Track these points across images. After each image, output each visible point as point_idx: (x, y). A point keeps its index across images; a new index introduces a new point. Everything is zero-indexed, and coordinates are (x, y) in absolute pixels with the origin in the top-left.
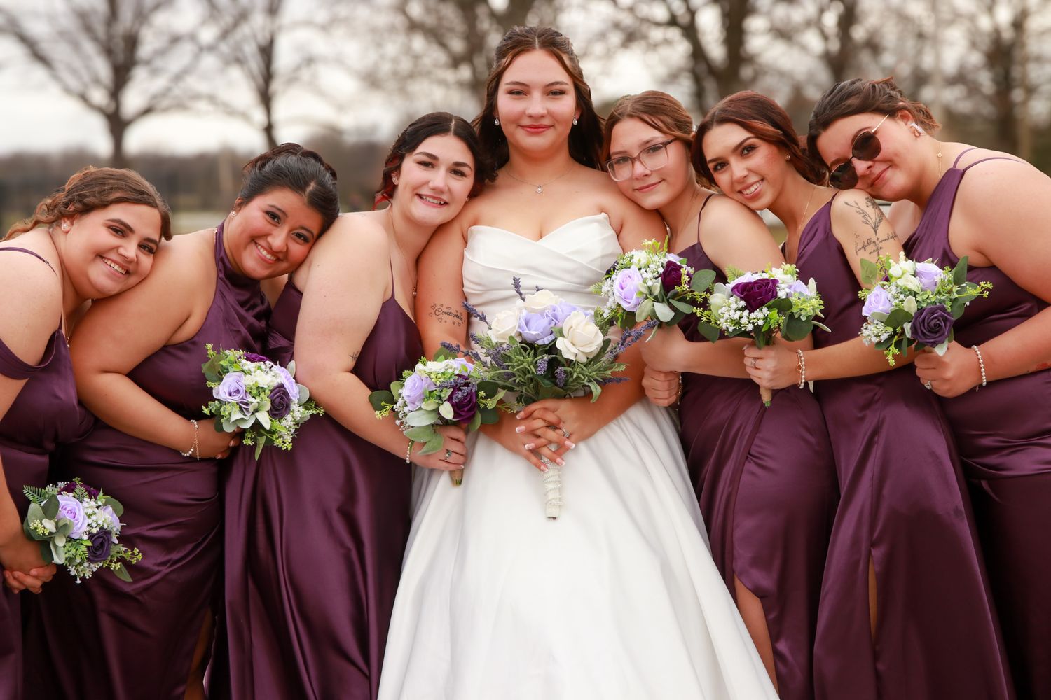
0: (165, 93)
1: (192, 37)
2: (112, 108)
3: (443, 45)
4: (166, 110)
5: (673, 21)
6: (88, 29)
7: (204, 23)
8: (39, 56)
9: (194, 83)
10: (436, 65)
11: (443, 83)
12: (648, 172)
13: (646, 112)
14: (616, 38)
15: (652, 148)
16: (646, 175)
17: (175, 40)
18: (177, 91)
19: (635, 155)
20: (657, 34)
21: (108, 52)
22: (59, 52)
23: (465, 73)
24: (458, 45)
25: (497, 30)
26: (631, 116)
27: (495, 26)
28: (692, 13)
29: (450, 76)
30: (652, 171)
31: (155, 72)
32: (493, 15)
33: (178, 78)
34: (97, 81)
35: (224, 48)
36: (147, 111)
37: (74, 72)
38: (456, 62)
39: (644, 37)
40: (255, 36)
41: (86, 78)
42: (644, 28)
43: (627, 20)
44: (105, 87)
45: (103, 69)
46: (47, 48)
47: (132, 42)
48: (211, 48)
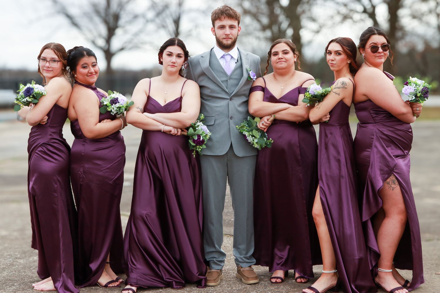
0: (130, 42)
1: (144, 16)
2: (107, 48)
3: (259, 21)
4: (131, 49)
5: (365, 11)
6: (97, 12)
7: (149, 9)
8: (75, 24)
9: (144, 37)
10: (255, 29)
11: (258, 38)
12: (50, 67)
13: (56, 50)
14: (338, 18)
15: (53, 60)
16: (49, 67)
17: (136, 17)
18: (136, 41)
19: (48, 60)
20: (357, 17)
21: (106, 22)
22: (83, 22)
23: (268, 33)
24: (265, 20)
25: (284, 14)
26: (52, 49)
27: (283, 12)
28: (374, 7)
29: (261, 35)
30: (51, 67)
31: (126, 32)
32: (282, 7)
33: (136, 34)
34: (100, 36)
35: (158, 21)
36: (122, 49)
37: (90, 31)
38: (264, 28)
39: (351, 18)
40: (171, 15)
41: (95, 33)
42: (351, 14)
43: (344, 10)
44: (104, 38)
45: (103, 30)
46: (78, 20)
47: (117, 17)
48: (152, 21)
